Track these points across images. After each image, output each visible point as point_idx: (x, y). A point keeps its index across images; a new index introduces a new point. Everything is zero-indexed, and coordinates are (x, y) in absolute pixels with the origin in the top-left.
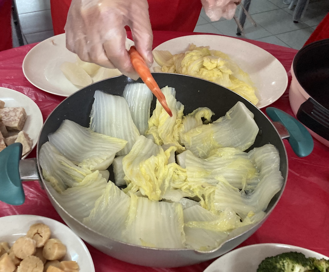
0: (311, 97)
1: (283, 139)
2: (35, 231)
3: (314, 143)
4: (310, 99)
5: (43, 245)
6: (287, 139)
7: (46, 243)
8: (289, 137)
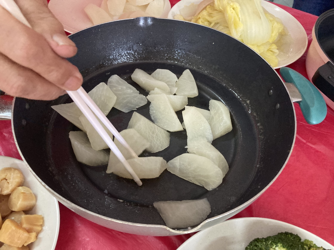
0: (330, 61)
1: (293, 102)
2: (3, 176)
3: (328, 110)
4: (328, 62)
5: (10, 193)
6: (298, 103)
7: (13, 191)
8: (301, 101)
